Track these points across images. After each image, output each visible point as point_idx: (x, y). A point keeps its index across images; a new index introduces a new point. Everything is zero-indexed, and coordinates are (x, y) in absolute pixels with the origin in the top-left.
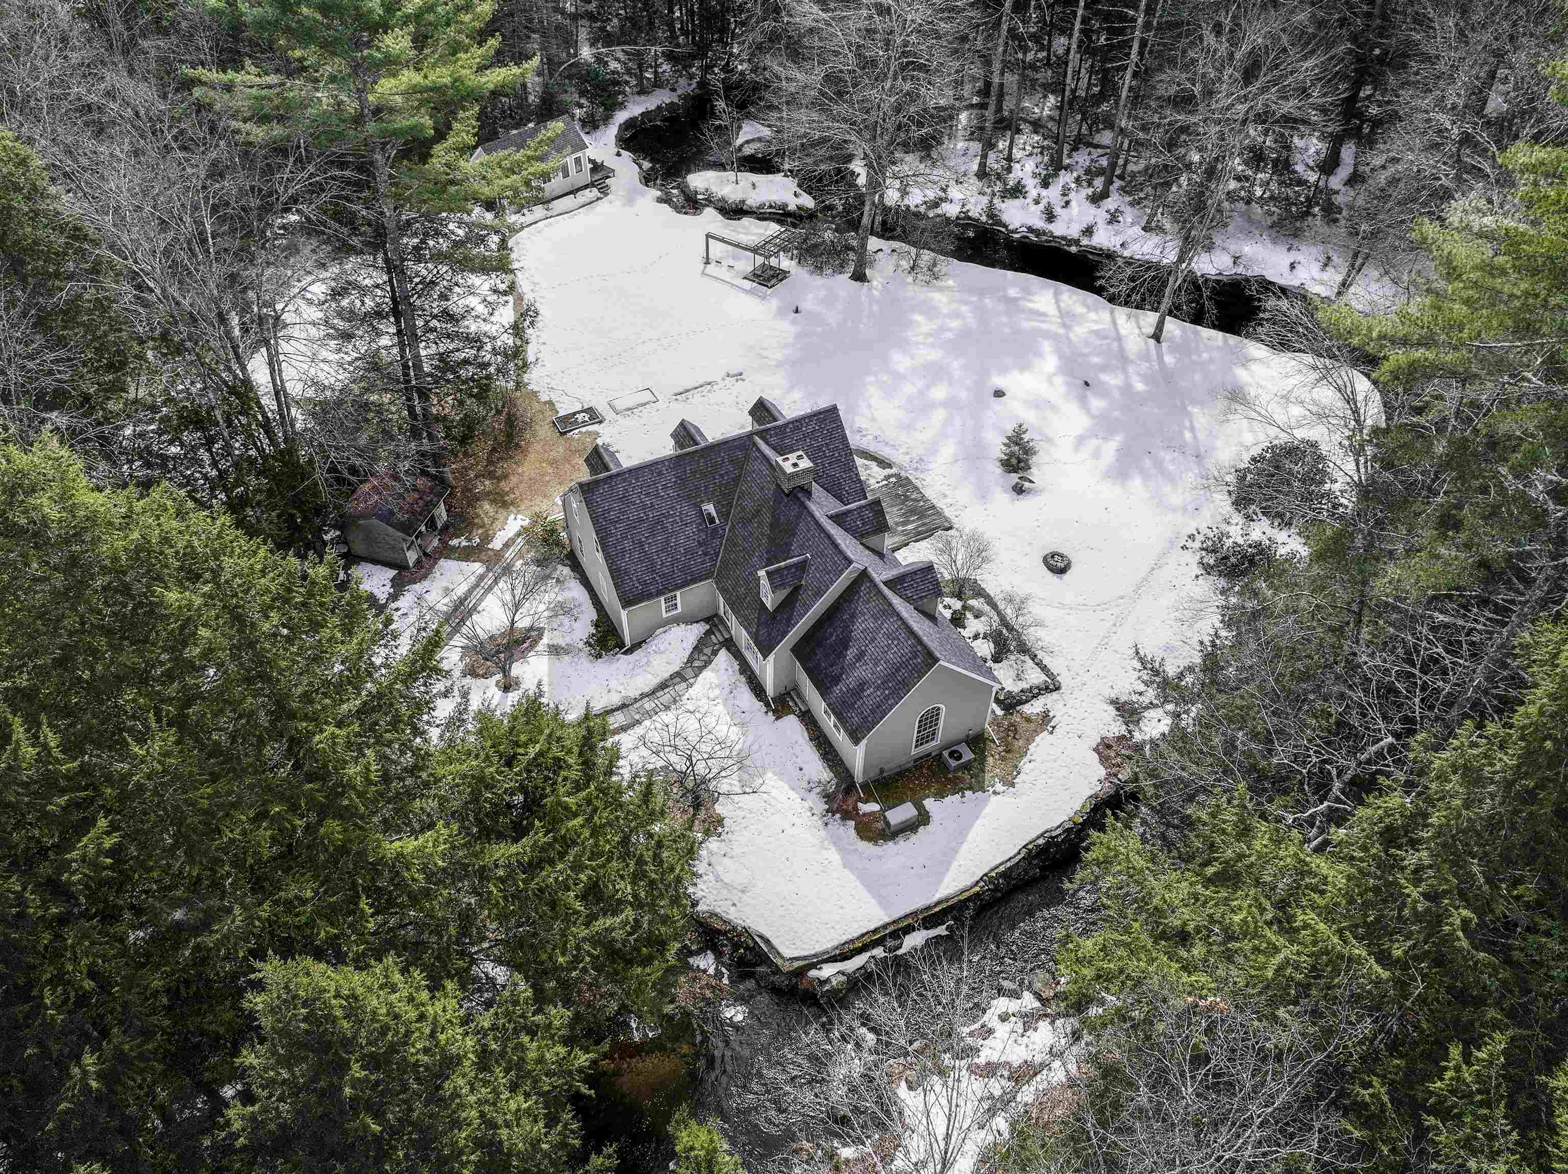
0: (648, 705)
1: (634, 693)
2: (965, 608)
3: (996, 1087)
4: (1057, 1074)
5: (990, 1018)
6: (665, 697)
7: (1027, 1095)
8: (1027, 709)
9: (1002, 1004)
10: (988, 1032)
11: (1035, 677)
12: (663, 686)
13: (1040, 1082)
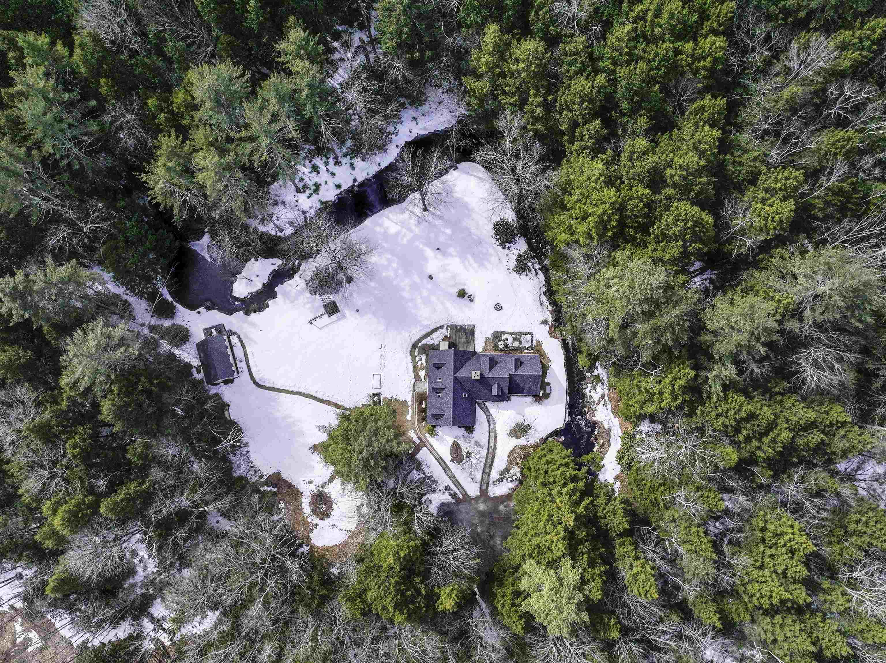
0: (492, 427)
1: (488, 428)
2: (504, 341)
3: (603, 402)
4: (606, 391)
5: (588, 394)
6: (491, 422)
7: (607, 399)
8: (534, 344)
9: (587, 391)
10: (591, 397)
11: (529, 337)
12: (488, 421)
13: (606, 395)
